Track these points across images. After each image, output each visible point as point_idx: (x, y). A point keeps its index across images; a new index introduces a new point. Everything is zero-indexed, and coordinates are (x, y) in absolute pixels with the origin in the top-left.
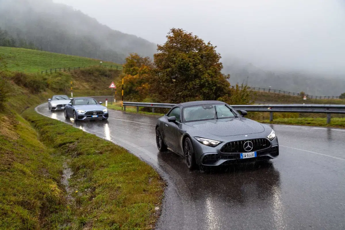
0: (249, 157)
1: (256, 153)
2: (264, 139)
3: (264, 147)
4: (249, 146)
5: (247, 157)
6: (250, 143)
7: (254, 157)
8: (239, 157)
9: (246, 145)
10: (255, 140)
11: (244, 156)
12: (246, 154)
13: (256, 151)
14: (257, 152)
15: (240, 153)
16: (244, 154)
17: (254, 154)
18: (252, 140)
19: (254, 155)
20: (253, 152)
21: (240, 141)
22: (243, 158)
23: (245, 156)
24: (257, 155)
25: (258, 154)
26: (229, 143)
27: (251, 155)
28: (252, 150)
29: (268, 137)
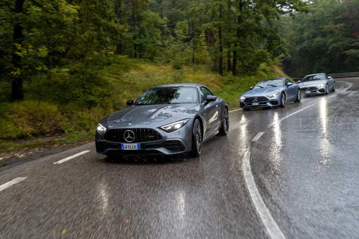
0: (130, 149)
1: (140, 145)
2: (151, 130)
3: (152, 139)
4: (129, 136)
5: (127, 149)
6: (131, 133)
7: (137, 149)
8: (121, 148)
9: (126, 135)
10: (138, 130)
11: (125, 147)
12: (127, 145)
13: (139, 143)
16: (124, 144)
17: (137, 146)
19: (137, 148)
20: (136, 144)
22: (124, 149)
23: (126, 148)
24: (141, 148)
25: (142, 146)
27: (131, 147)
28: (135, 142)
29: (162, 127)
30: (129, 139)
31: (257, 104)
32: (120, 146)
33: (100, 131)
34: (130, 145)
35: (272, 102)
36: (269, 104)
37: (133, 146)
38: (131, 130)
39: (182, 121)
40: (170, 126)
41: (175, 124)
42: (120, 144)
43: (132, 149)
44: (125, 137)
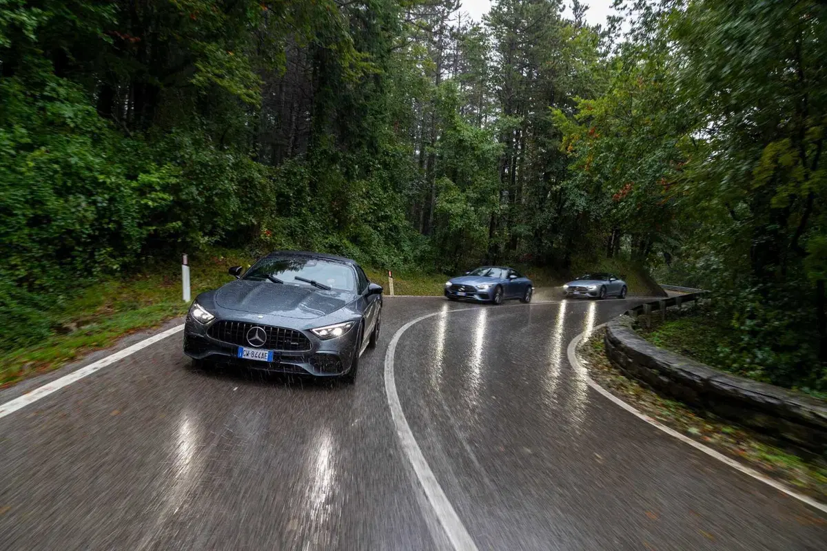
0: (254, 358)
1: (272, 353)
3: (294, 348)
4: (257, 336)
5: (250, 357)
7: (266, 360)
8: (237, 353)
9: (253, 333)
10: (275, 329)
11: (245, 353)
12: (251, 350)
13: (272, 351)
14: (275, 353)
15: (240, 347)
16: (245, 349)
17: (267, 355)
18: (267, 328)
19: (267, 357)
20: (266, 352)
21: (241, 323)
22: (243, 357)
23: (247, 355)
24: (274, 359)
25: (276, 356)
27: (257, 356)
28: (265, 347)
29: (314, 330)
30: (256, 342)
31: (463, 294)
32: (236, 350)
33: (200, 319)
34: (255, 351)
35: (482, 295)
36: (476, 297)
37: (261, 354)
38: (262, 327)
39: (344, 324)
40: (327, 330)
41: (333, 329)
42: (237, 348)
43: (257, 359)
44: (250, 337)
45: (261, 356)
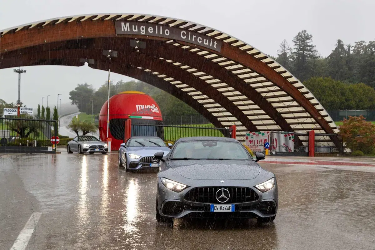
0: (222, 211)
1: (234, 206)
2: (248, 189)
3: (248, 200)
4: (223, 195)
5: (219, 211)
6: (225, 191)
7: (231, 211)
8: (209, 209)
9: (220, 193)
10: (234, 188)
11: (216, 208)
12: (219, 206)
13: (234, 204)
14: (236, 205)
15: (211, 204)
16: (215, 205)
17: (231, 207)
18: (229, 188)
19: (231, 209)
20: (230, 205)
21: (211, 188)
22: (215, 211)
23: (217, 209)
24: (236, 209)
25: (237, 207)
26: (196, 189)
27: (224, 209)
28: (229, 202)
29: (257, 186)
30: (223, 199)
32: (208, 207)
34: (223, 206)
37: (227, 207)
38: (226, 188)
39: (271, 180)
40: (263, 185)
41: (266, 184)
42: (209, 205)
43: (225, 211)
44: (218, 197)
45: (227, 208)
